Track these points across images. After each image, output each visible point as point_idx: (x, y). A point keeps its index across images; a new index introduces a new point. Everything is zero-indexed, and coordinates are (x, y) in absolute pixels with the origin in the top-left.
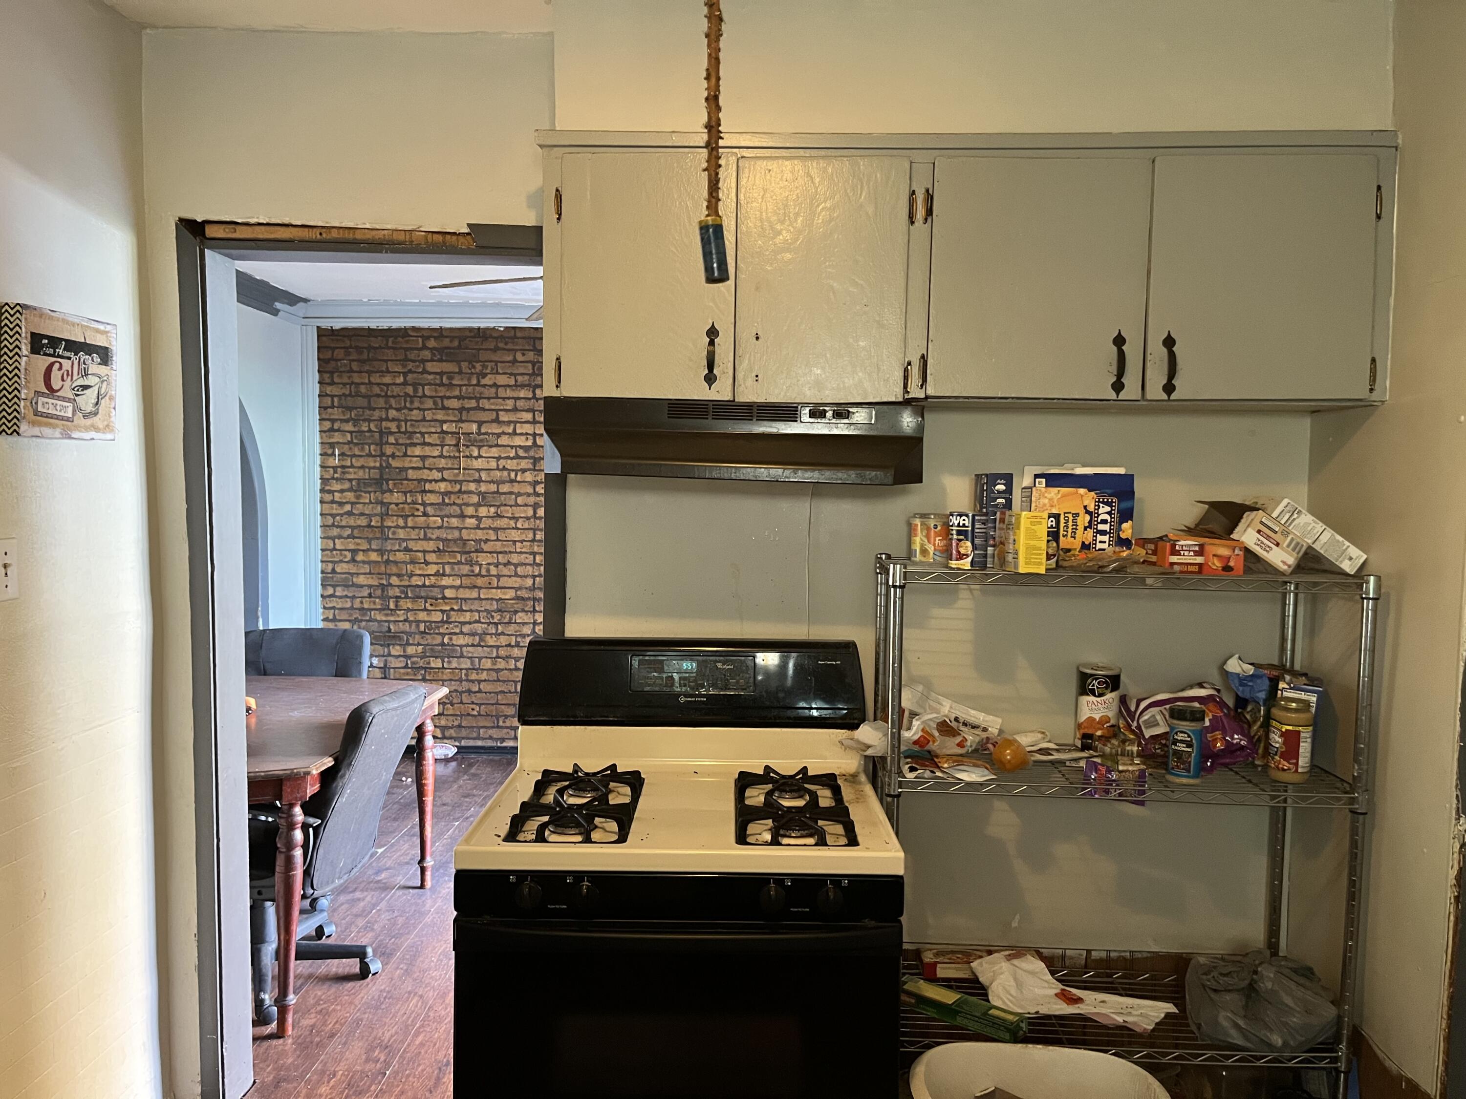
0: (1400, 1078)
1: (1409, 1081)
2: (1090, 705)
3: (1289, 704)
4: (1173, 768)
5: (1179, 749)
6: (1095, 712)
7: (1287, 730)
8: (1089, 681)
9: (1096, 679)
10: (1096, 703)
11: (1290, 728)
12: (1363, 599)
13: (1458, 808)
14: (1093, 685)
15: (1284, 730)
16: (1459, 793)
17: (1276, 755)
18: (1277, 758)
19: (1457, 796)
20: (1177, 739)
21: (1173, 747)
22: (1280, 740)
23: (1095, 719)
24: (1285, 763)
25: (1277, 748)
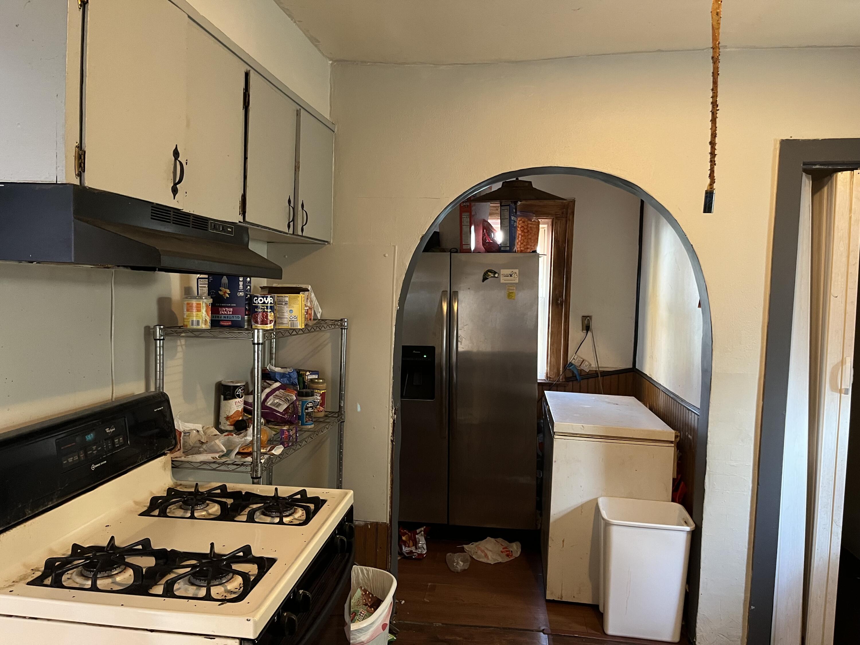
0: (366, 525)
1: (372, 524)
2: (237, 404)
3: (319, 380)
4: (306, 422)
5: (309, 411)
6: (240, 407)
7: (322, 392)
8: (237, 390)
9: (240, 388)
10: (240, 402)
11: (323, 391)
12: (342, 329)
13: (392, 406)
14: (239, 392)
15: (321, 393)
16: (393, 400)
17: (318, 405)
18: (318, 406)
19: (392, 401)
20: (309, 407)
21: (306, 411)
22: (320, 398)
23: (239, 411)
24: (322, 408)
25: (318, 402)
